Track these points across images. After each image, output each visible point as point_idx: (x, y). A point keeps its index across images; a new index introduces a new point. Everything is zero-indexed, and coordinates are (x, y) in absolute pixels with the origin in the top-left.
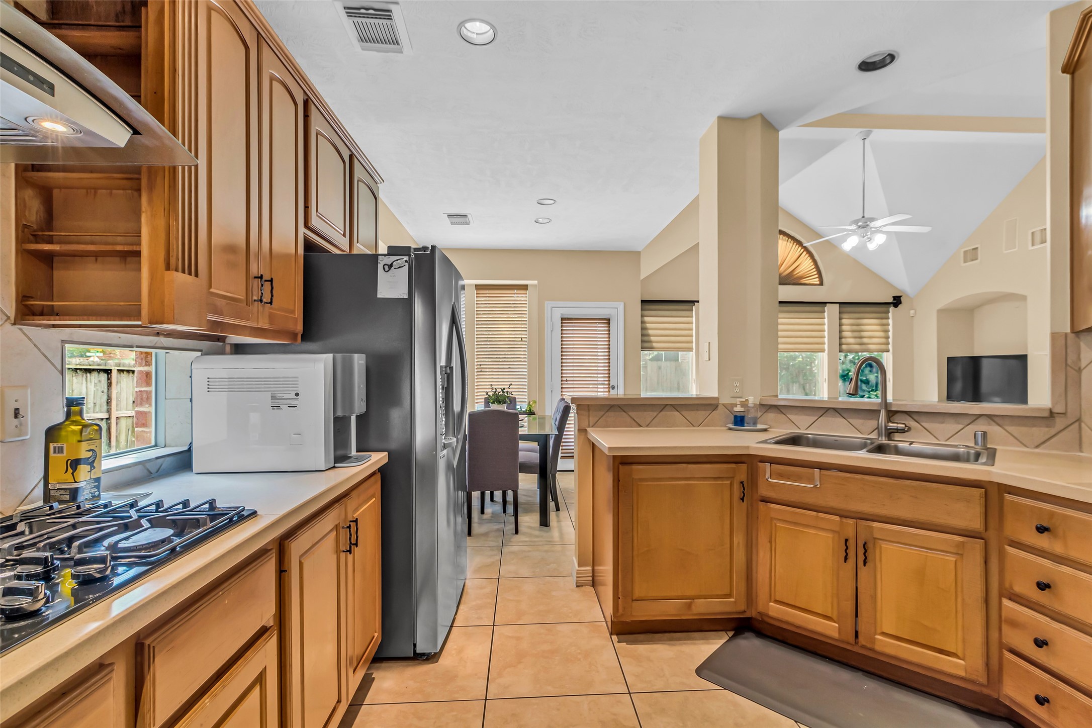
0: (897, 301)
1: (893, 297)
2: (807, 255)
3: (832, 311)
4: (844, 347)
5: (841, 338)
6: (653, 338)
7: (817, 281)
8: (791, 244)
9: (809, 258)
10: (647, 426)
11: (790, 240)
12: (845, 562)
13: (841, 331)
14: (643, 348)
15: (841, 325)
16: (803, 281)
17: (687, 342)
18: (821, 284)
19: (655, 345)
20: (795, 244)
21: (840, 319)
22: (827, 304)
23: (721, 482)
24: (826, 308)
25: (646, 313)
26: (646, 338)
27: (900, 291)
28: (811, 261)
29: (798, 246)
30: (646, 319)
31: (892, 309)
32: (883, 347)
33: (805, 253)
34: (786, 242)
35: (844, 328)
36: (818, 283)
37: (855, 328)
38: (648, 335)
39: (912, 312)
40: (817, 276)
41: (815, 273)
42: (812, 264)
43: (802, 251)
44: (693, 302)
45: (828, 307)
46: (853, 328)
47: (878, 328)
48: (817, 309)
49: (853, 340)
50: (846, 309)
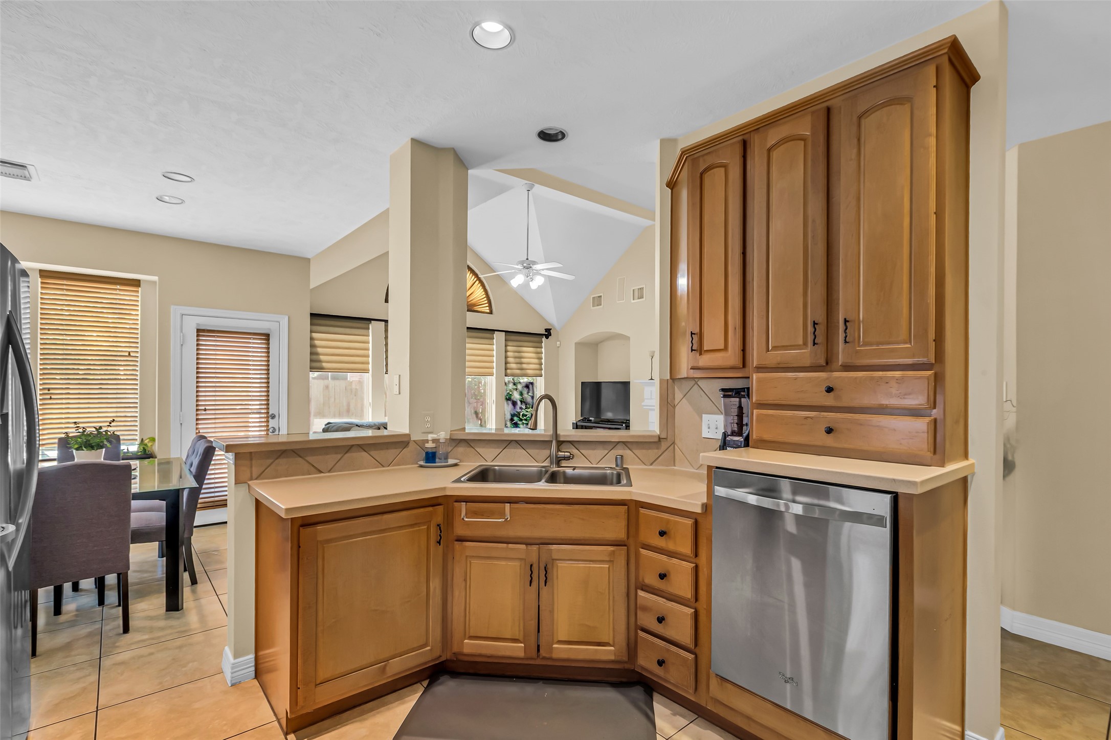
0: (548, 333)
1: (545, 329)
2: (479, 285)
3: (499, 338)
4: (509, 371)
5: (506, 363)
6: (322, 357)
7: (487, 310)
9: (481, 287)
10: (329, 471)
12: (530, 586)
13: (506, 357)
14: (312, 369)
15: (506, 351)
16: (476, 308)
17: (363, 363)
18: (491, 313)
19: (324, 365)
21: (506, 346)
22: (496, 332)
23: (418, 528)
24: (494, 335)
25: (315, 328)
26: (314, 357)
27: (550, 324)
28: (482, 290)
29: (472, 274)
30: (315, 335)
31: (544, 339)
32: (538, 372)
33: (477, 282)
35: (509, 354)
36: (488, 311)
37: (517, 354)
38: (317, 354)
39: (558, 343)
40: (487, 305)
41: (486, 302)
42: (484, 293)
43: (475, 279)
44: (370, 320)
45: (496, 334)
46: (515, 354)
47: (534, 355)
48: (487, 335)
49: (515, 366)
50: (510, 337)
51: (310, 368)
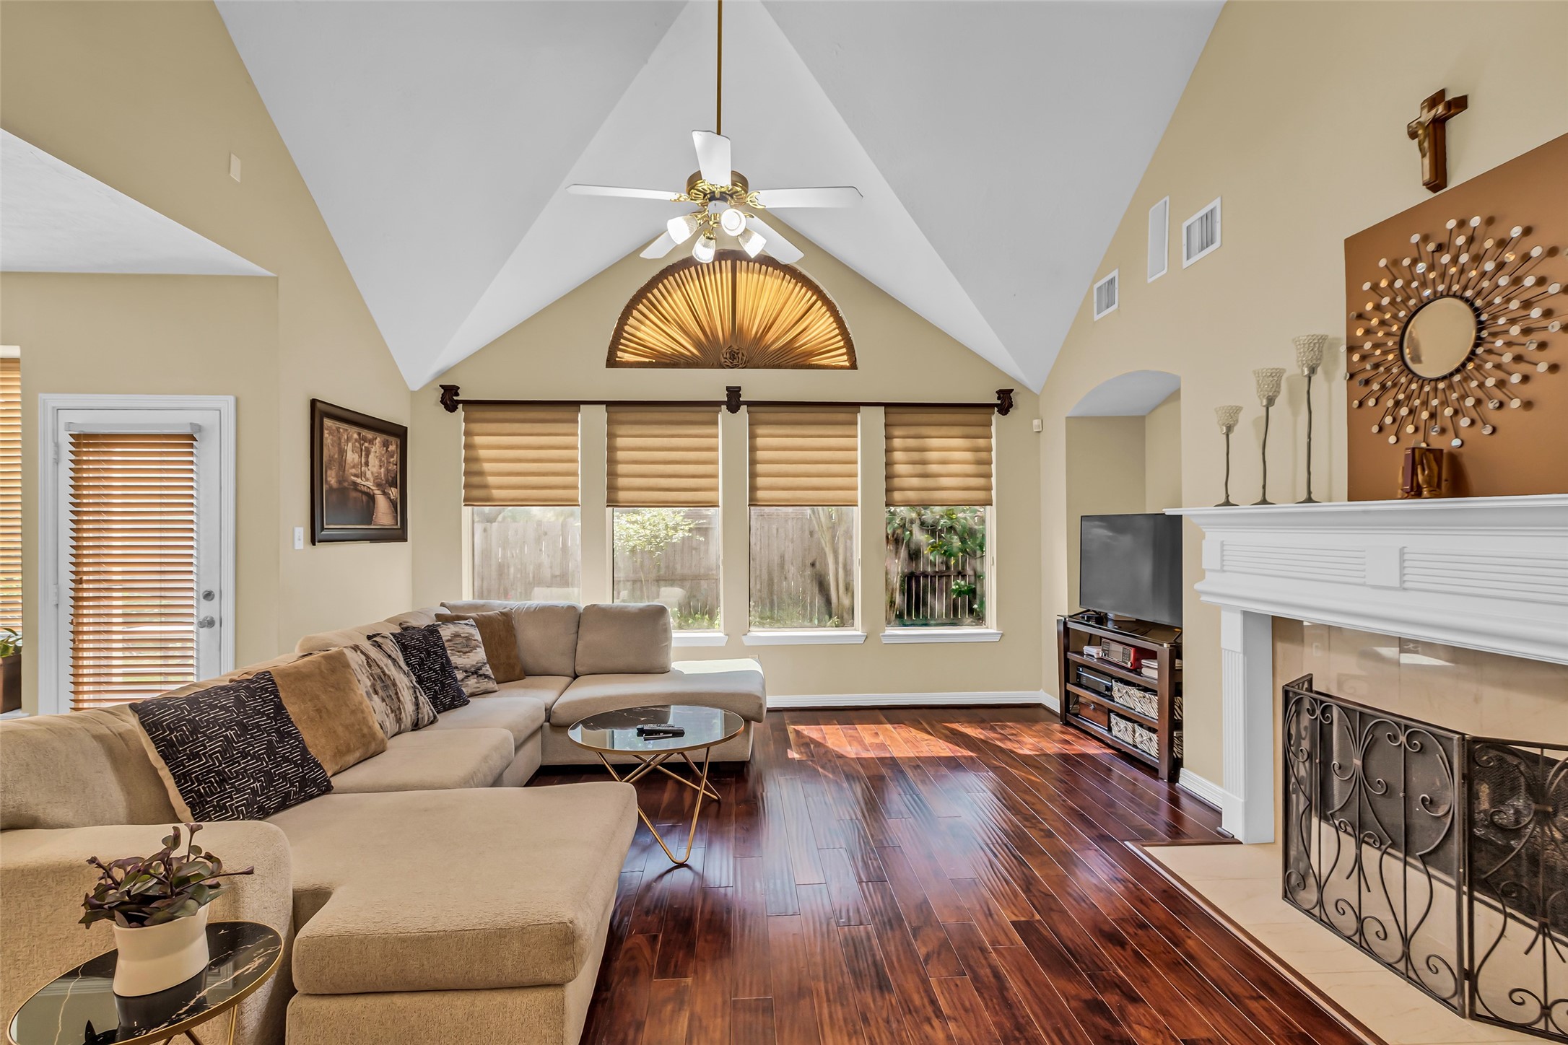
0: (1005, 402)
1: (997, 392)
2: (824, 309)
3: (870, 421)
4: (897, 496)
5: (889, 477)
6: (491, 480)
7: (844, 361)
8: (791, 286)
9: (828, 314)
11: (788, 277)
13: (889, 464)
14: (469, 501)
15: (889, 451)
16: (816, 360)
17: (565, 487)
18: (854, 366)
19: (493, 493)
20: (800, 284)
21: (888, 438)
22: (862, 408)
24: (859, 416)
25: (476, 427)
26: (476, 480)
27: (1011, 380)
28: (832, 319)
29: (804, 289)
30: (478, 440)
31: (996, 417)
32: (980, 495)
33: (819, 303)
34: (780, 281)
35: (896, 456)
36: (847, 364)
38: (481, 473)
39: (1036, 422)
40: (844, 350)
41: (841, 344)
42: (834, 325)
43: (814, 298)
44: (577, 404)
45: (863, 415)
46: (915, 455)
47: (968, 455)
48: (841, 416)
49: (915, 482)
50: (898, 416)
51: (465, 500)
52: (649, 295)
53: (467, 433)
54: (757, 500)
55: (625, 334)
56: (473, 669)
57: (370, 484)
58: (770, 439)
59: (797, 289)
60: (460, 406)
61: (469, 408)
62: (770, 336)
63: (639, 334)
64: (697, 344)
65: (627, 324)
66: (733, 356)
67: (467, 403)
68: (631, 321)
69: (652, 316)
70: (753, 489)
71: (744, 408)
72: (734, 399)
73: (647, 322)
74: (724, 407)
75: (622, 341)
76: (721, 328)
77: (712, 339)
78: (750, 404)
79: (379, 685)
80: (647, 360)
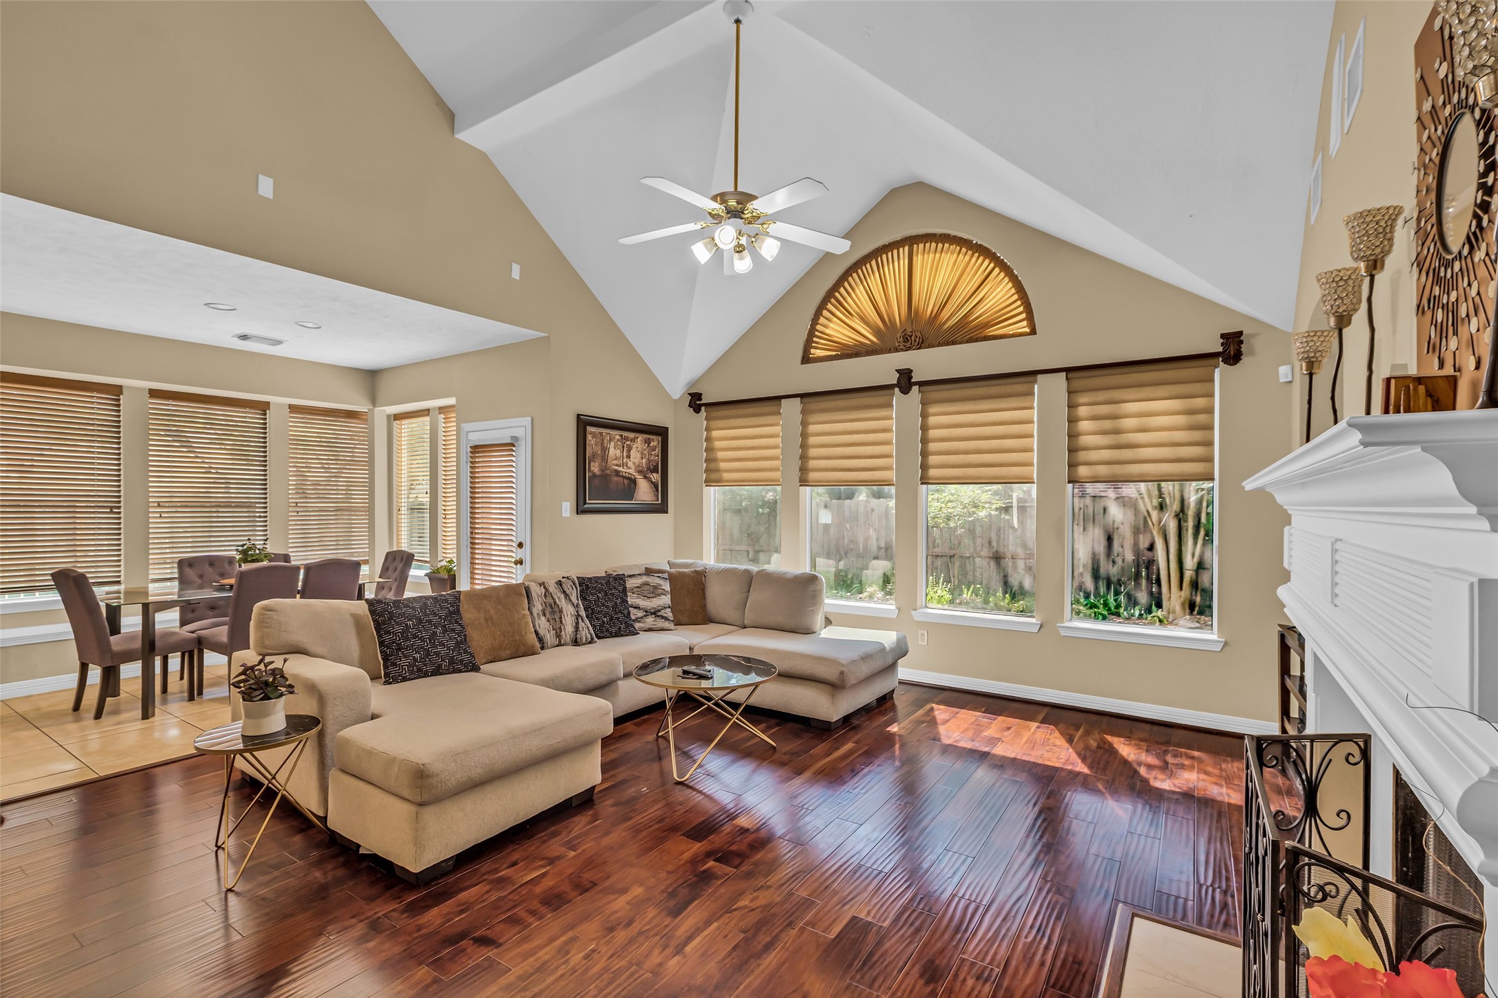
0: (1233, 348)
1: (1223, 336)
2: (1002, 275)
4: (1083, 471)
5: (1072, 450)
6: (722, 465)
7: (1023, 327)
8: (967, 258)
9: (1007, 279)
11: (964, 250)
13: (1073, 436)
14: (709, 482)
15: (1072, 420)
16: (992, 331)
17: (770, 470)
18: (1033, 331)
19: (726, 476)
20: (977, 255)
21: (1072, 406)
22: (1039, 376)
24: (1035, 386)
25: (714, 424)
26: (712, 465)
28: (1010, 285)
29: (980, 259)
30: (715, 434)
31: (1219, 369)
32: (1197, 467)
33: (997, 270)
34: (956, 254)
35: (1082, 426)
36: (1027, 330)
38: (716, 460)
39: (1283, 370)
40: (1023, 316)
41: (1021, 309)
42: (1013, 290)
43: (991, 267)
44: (779, 398)
45: (1040, 384)
46: (1107, 424)
47: (1181, 420)
48: (1017, 386)
49: (1106, 454)
50: (1082, 381)
51: (705, 482)
52: (837, 294)
53: (708, 429)
54: (928, 479)
55: (817, 333)
56: (652, 611)
57: (631, 471)
58: (940, 417)
59: (974, 259)
60: (703, 408)
61: (710, 409)
62: (945, 314)
63: (828, 331)
64: (877, 332)
65: (818, 324)
66: (906, 340)
67: (708, 405)
68: (822, 320)
69: (838, 314)
70: (924, 467)
71: (915, 389)
72: (905, 381)
73: (835, 319)
74: (897, 390)
75: (815, 339)
76: (898, 312)
77: (889, 324)
78: (921, 384)
79: (548, 610)
80: (834, 353)
